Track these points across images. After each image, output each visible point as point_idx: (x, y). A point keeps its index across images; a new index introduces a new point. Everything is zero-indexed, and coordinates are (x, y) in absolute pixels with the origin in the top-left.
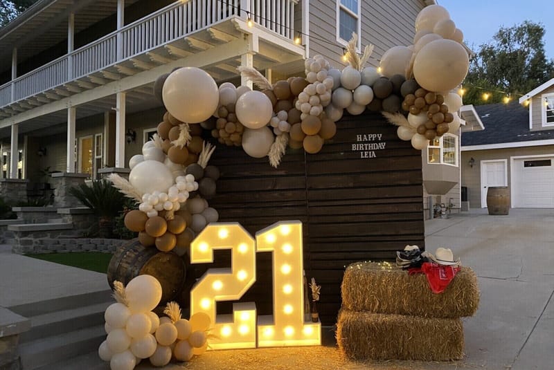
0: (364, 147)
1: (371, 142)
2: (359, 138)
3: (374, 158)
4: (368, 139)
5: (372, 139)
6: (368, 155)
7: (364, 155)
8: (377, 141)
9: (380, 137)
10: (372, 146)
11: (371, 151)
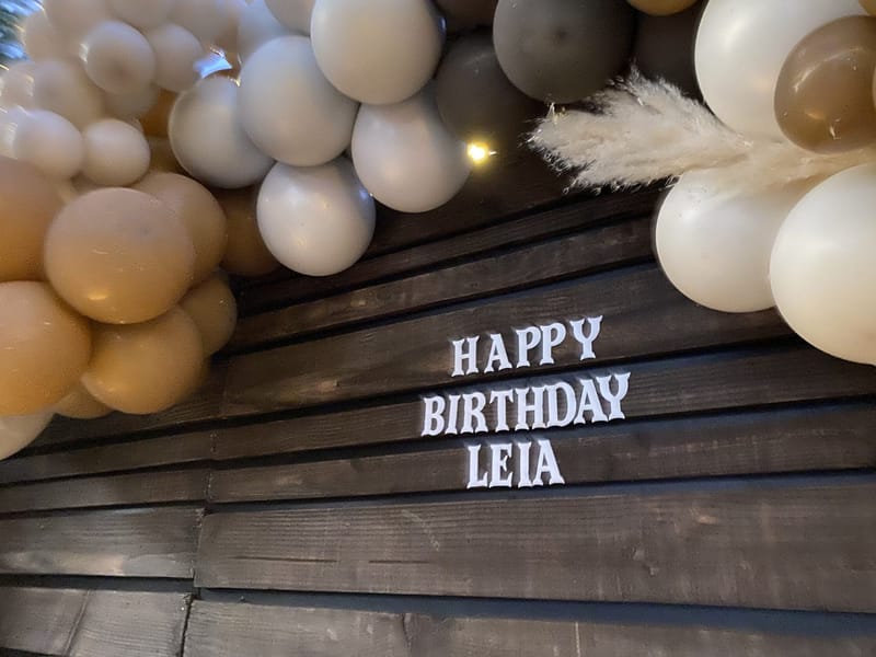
0: (489, 411)
1: (534, 374)
2: (463, 357)
3: (547, 487)
4: (512, 356)
5: (534, 353)
6: (512, 464)
7: (484, 463)
8: (568, 367)
9: (586, 335)
10: (539, 405)
11: (530, 434)
